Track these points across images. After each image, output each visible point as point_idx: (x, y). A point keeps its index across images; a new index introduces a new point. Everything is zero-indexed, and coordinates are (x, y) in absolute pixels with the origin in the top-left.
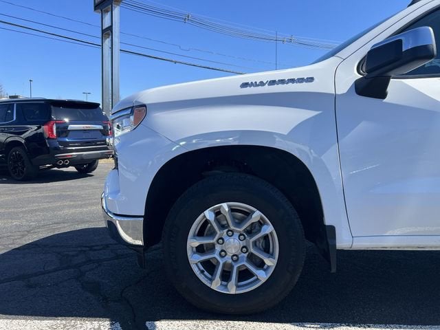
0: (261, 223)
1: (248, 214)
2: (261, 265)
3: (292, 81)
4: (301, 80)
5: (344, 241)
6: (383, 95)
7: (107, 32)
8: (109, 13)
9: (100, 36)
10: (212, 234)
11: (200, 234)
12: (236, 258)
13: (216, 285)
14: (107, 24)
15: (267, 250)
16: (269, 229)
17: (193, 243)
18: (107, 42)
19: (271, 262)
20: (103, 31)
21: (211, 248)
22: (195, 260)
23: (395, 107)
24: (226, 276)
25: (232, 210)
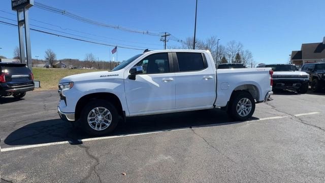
0: (107, 112)
1: (104, 110)
2: (107, 122)
3: (113, 75)
4: (116, 75)
5: (127, 114)
6: (135, 79)
7: (22, 23)
8: (23, 12)
9: (17, 24)
10: (94, 116)
11: (91, 116)
12: (101, 121)
13: (96, 129)
14: (21, 18)
15: (109, 119)
16: (109, 113)
17: (89, 118)
18: (22, 28)
19: (110, 121)
20: (19, 22)
21: (94, 119)
22: (90, 123)
23: (138, 82)
24: (99, 126)
25: (99, 109)
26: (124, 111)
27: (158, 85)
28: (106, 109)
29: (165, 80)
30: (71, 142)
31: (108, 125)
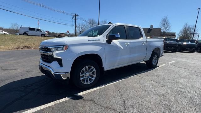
0: (93, 69)
1: (91, 68)
2: (93, 77)
3: (97, 40)
4: (99, 40)
5: (106, 69)
13: (86, 83)
17: (81, 76)
19: (95, 76)
21: (84, 76)
24: (87, 81)
25: (88, 67)
26: (104, 68)
27: (122, 48)
28: (93, 67)
29: (126, 44)
30: (71, 98)
31: (94, 79)
